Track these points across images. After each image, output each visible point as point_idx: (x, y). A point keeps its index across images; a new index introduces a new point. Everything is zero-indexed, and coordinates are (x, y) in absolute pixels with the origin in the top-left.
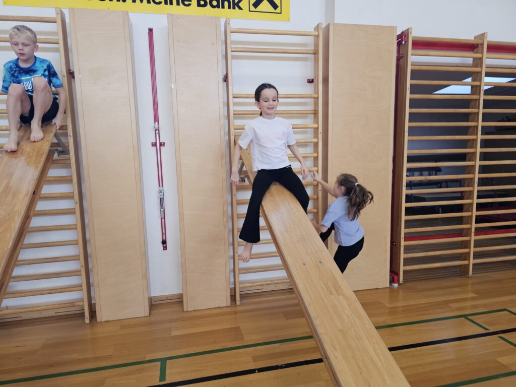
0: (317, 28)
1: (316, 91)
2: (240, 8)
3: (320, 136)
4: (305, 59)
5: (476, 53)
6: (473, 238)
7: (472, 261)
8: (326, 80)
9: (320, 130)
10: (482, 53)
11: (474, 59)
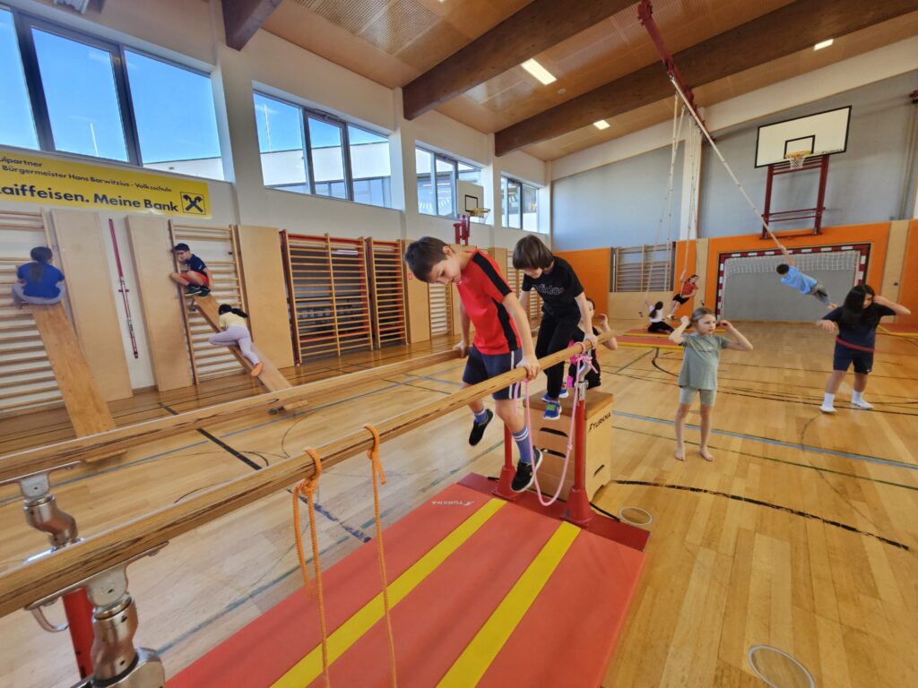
0: (230, 226)
1: (235, 260)
2: (177, 211)
3: (241, 284)
4: (225, 242)
6: (338, 336)
7: (339, 349)
8: (239, 253)
9: (240, 281)
10: (328, 242)
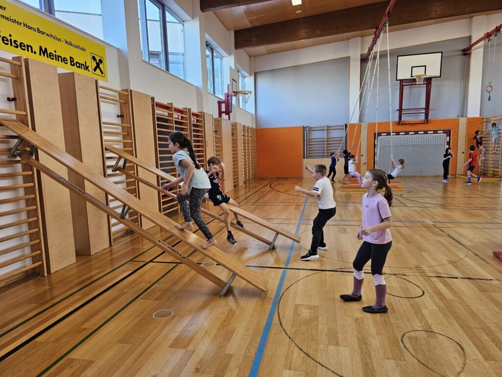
1: (129, 123)
2: (89, 71)
4: (115, 104)
5: (169, 111)
8: (133, 117)
9: (133, 143)
10: (172, 111)
11: (168, 113)
